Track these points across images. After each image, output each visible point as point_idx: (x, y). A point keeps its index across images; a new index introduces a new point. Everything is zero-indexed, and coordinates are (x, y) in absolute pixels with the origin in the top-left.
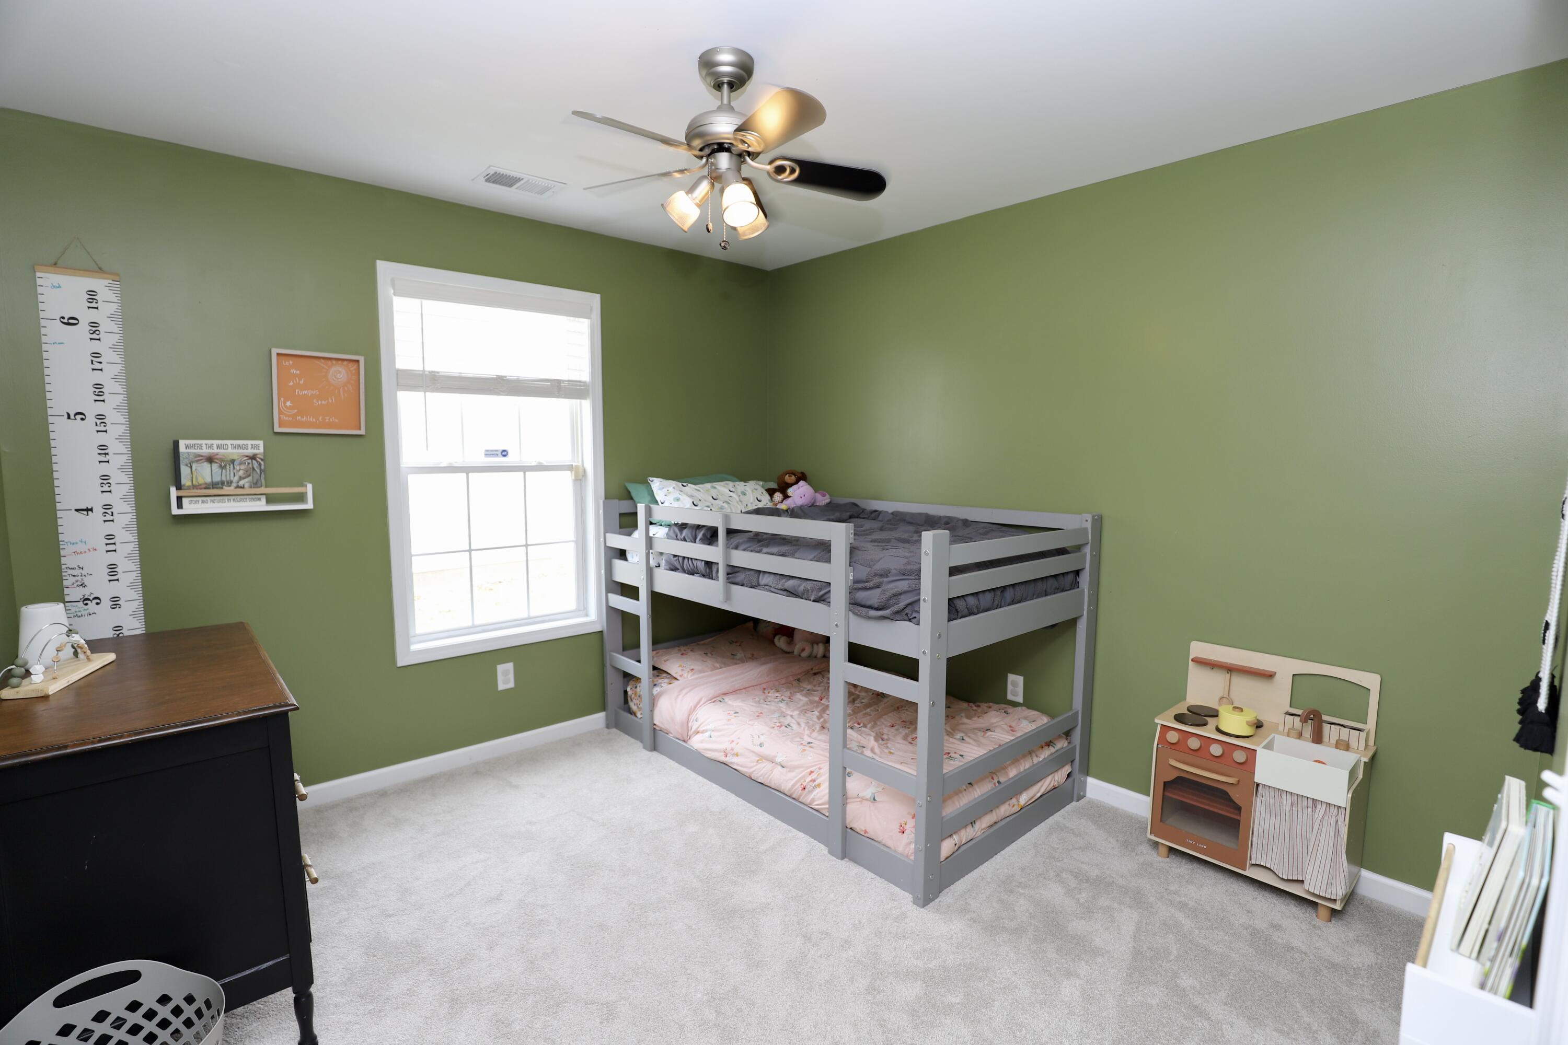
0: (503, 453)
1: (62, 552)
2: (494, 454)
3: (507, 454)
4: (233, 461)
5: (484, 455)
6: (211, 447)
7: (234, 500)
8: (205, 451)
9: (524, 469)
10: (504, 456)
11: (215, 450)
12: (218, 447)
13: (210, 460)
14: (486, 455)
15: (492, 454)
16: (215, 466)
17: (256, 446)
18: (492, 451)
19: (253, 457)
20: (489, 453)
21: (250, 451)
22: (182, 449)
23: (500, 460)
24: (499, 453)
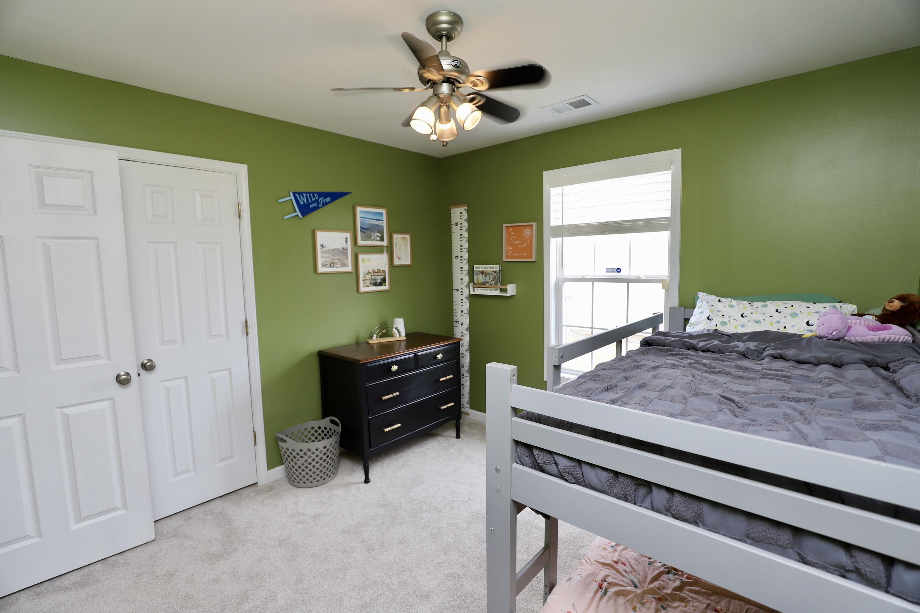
0: (618, 270)
1: (454, 304)
2: (612, 271)
3: (621, 271)
4: (489, 274)
5: (605, 271)
6: (482, 268)
7: (489, 290)
8: (481, 269)
9: (628, 281)
10: (619, 272)
11: (484, 269)
12: (485, 268)
13: (482, 273)
14: (607, 271)
15: (611, 271)
16: (484, 275)
17: (496, 267)
18: (611, 269)
19: (495, 272)
20: (609, 270)
21: (494, 270)
22: (475, 269)
23: (616, 275)
24: (615, 270)
